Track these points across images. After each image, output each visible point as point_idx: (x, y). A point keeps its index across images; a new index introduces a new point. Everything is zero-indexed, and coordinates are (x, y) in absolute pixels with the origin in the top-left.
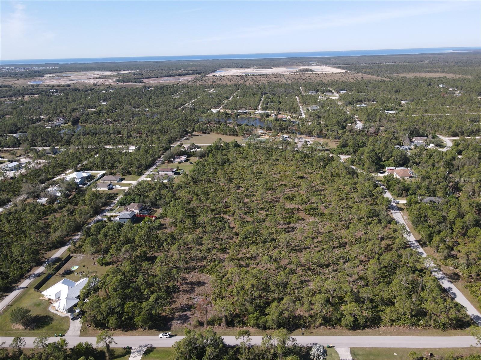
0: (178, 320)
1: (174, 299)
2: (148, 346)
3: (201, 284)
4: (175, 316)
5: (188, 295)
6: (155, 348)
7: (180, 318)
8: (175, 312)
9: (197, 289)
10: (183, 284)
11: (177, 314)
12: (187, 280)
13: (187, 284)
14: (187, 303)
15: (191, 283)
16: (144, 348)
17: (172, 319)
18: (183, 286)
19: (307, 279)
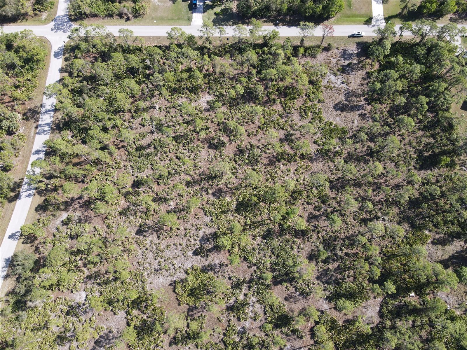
0: (352, 54)
1: (366, 82)
2: (371, 26)
3: (340, 108)
4: (356, 58)
5: (351, 89)
6: (365, 24)
7: (350, 56)
8: (359, 63)
9: (342, 98)
10: (362, 106)
11: (355, 62)
12: (360, 115)
13: (358, 108)
14: (348, 76)
15: (352, 109)
16: (375, 23)
17: (359, 55)
18: (362, 103)
19: (207, 114)
